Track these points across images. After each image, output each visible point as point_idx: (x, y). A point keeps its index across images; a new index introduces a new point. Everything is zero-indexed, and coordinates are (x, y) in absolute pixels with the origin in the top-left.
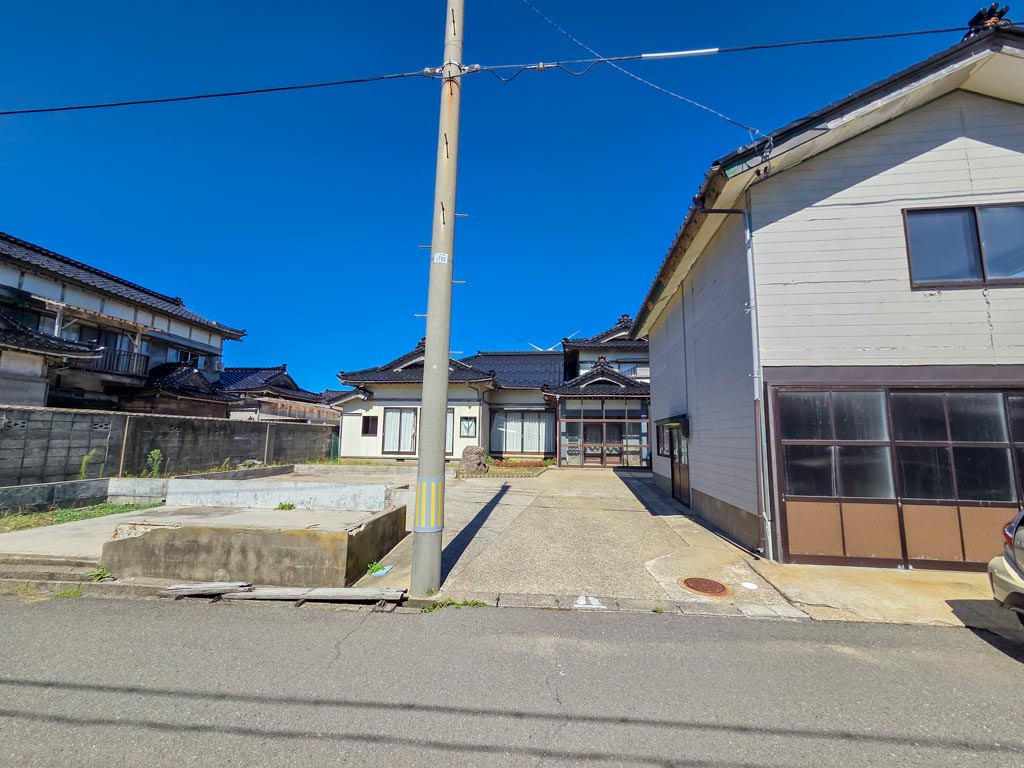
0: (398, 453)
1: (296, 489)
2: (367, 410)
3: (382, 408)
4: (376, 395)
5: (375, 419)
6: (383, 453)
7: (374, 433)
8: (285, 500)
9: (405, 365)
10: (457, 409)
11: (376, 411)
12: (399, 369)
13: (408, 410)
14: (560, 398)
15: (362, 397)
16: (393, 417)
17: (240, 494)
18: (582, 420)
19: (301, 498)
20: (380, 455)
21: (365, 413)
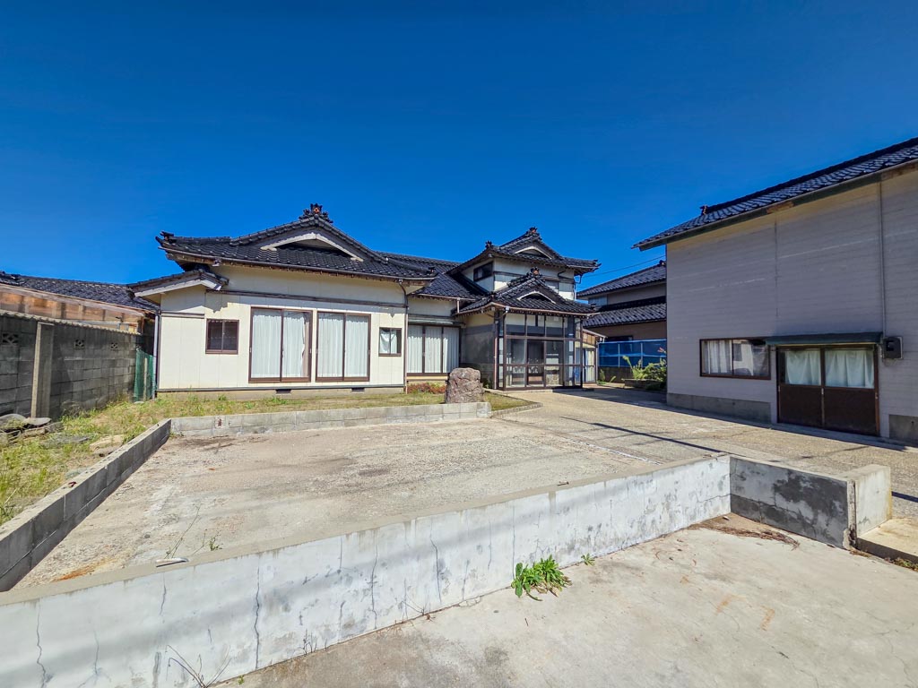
0: (280, 380)
1: (553, 511)
2: (216, 309)
3: (247, 308)
4: (233, 284)
5: (233, 326)
6: (251, 380)
7: (232, 346)
8: (529, 555)
9: (283, 242)
10: (375, 316)
11: (234, 310)
12: (272, 247)
13: (295, 314)
14: (510, 311)
15: (212, 285)
16: (268, 324)
17: (382, 576)
18: (526, 337)
19: (568, 535)
20: (246, 384)
21: (211, 314)
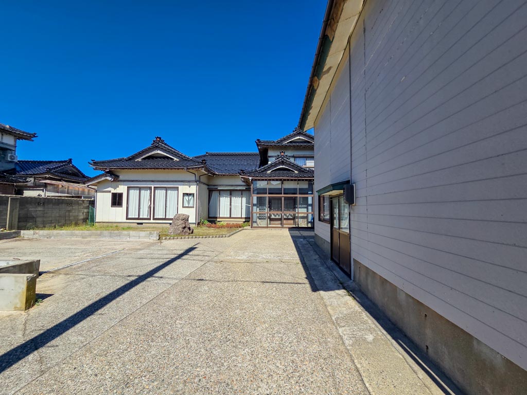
0: (138, 219)
2: (115, 188)
3: (126, 187)
4: (121, 178)
5: (121, 195)
6: (127, 219)
7: (120, 205)
9: (144, 157)
10: (180, 187)
11: (122, 189)
12: (140, 160)
13: (145, 188)
14: (252, 180)
15: (110, 179)
16: (134, 193)
18: (267, 195)
21: (113, 191)
